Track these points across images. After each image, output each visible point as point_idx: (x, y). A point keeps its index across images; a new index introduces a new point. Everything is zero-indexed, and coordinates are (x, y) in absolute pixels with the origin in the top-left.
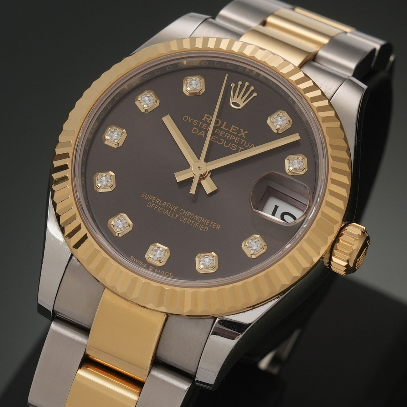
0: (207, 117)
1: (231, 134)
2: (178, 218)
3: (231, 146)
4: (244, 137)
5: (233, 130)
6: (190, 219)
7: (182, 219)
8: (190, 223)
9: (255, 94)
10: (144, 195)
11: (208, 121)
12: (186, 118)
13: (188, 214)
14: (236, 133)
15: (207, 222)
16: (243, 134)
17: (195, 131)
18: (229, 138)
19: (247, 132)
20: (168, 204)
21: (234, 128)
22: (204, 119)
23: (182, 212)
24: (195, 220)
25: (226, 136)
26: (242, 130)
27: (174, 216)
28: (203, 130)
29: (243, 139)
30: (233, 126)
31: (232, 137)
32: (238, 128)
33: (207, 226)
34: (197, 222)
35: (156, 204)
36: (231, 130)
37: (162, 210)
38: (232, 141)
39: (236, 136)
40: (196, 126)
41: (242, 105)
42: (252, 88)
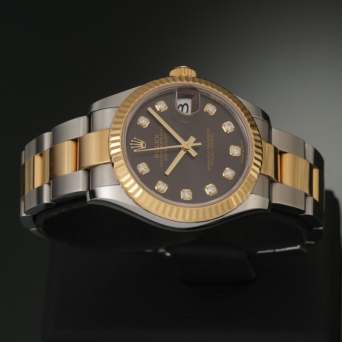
0: (156, 156)
1: (160, 142)
2: (212, 149)
3: (166, 140)
4: (158, 136)
5: (158, 142)
6: (210, 143)
7: (212, 147)
8: (213, 142)
9: (135, 138)
10: (209, 169)
11: (158, 155)
12: (161, 166)
13: (208, 145)
14: (158, 140)
15: (208, 136)
16: (157, 137)
17: (166, 159)
18: (162, 142)
19: (155, 135)
20: (208, 156)
21: (156, 142)
22: (158, 157)
23: (209, 148)
24: (210, 141)
25: (162, 144)
26: (155, 138)
27: (213, 151)
28: (164, 155)
29: (159, 135)
30: (155, 143)
31: (161, 141)
32: (155, 140)
33: (210, 135)
34: (210, 140)
35: (211, 162)
36: (157, 143)
37: (212, 158)
38: (163, 140)
39: (159, 139)
40: (163, 159)
41: (143, 142)
42: (132, 141)
